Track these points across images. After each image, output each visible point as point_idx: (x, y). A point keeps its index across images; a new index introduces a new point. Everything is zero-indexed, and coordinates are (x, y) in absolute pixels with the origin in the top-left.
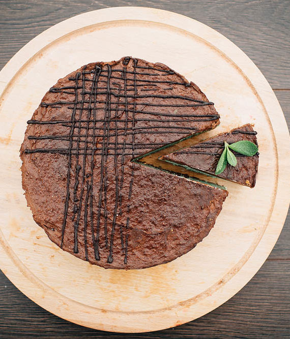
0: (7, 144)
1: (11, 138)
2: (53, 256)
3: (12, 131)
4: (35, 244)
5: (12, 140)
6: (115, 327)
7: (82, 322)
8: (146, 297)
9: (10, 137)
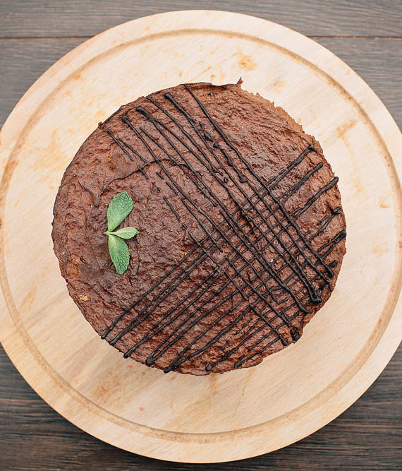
0: (338, 129)
1: (340, 139)
2: (181, 75)
3: (348, 145)
4: (209, 69)
5: (338, 137)
6: (52, 76)
7: (87, 46)
8: (54, 134)
9: (343, 138)
